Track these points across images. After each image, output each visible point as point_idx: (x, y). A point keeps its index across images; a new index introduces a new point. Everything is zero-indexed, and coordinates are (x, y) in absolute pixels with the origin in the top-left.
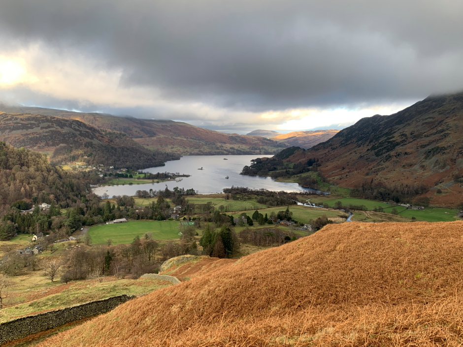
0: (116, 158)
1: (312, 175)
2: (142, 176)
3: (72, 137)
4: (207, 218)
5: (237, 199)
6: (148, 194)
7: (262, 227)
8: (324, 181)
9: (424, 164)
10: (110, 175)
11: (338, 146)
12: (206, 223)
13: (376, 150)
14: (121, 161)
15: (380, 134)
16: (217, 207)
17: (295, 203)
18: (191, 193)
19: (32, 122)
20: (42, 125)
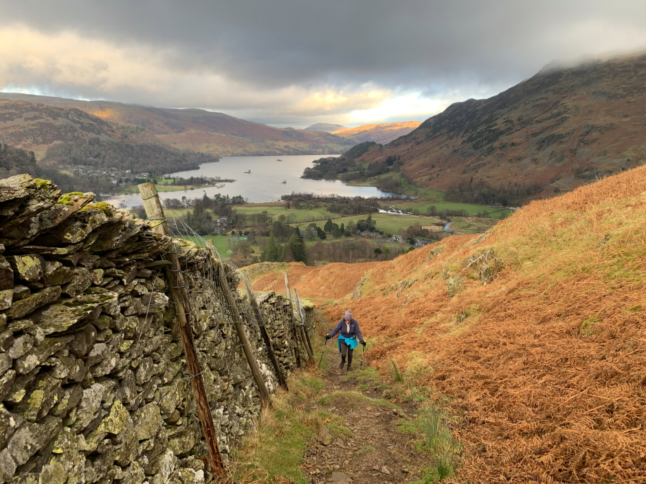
0: (133, 159)
1: (394, 176)
2: (170, 181)
3: (70, 131)
4: (263, 230)
5: (301, 208)
6: (180, 204)
7: (337, 241)
8: (410, 183)
9: (536, 156)
10: (127, 181)
11: (423, 139)
12: (263, 238)
13: (474, 142)
14: (141, 163)
15: (478, 122)
16: (276, 218)
17: (377, 211)
18: (239, 201)
19: (11, 111)
20: (25, 115)
